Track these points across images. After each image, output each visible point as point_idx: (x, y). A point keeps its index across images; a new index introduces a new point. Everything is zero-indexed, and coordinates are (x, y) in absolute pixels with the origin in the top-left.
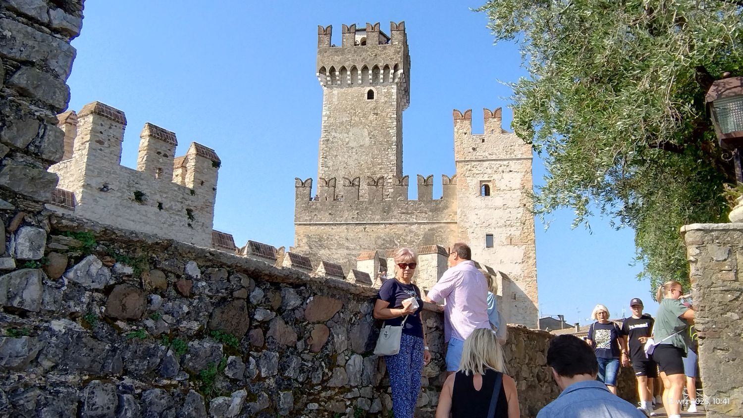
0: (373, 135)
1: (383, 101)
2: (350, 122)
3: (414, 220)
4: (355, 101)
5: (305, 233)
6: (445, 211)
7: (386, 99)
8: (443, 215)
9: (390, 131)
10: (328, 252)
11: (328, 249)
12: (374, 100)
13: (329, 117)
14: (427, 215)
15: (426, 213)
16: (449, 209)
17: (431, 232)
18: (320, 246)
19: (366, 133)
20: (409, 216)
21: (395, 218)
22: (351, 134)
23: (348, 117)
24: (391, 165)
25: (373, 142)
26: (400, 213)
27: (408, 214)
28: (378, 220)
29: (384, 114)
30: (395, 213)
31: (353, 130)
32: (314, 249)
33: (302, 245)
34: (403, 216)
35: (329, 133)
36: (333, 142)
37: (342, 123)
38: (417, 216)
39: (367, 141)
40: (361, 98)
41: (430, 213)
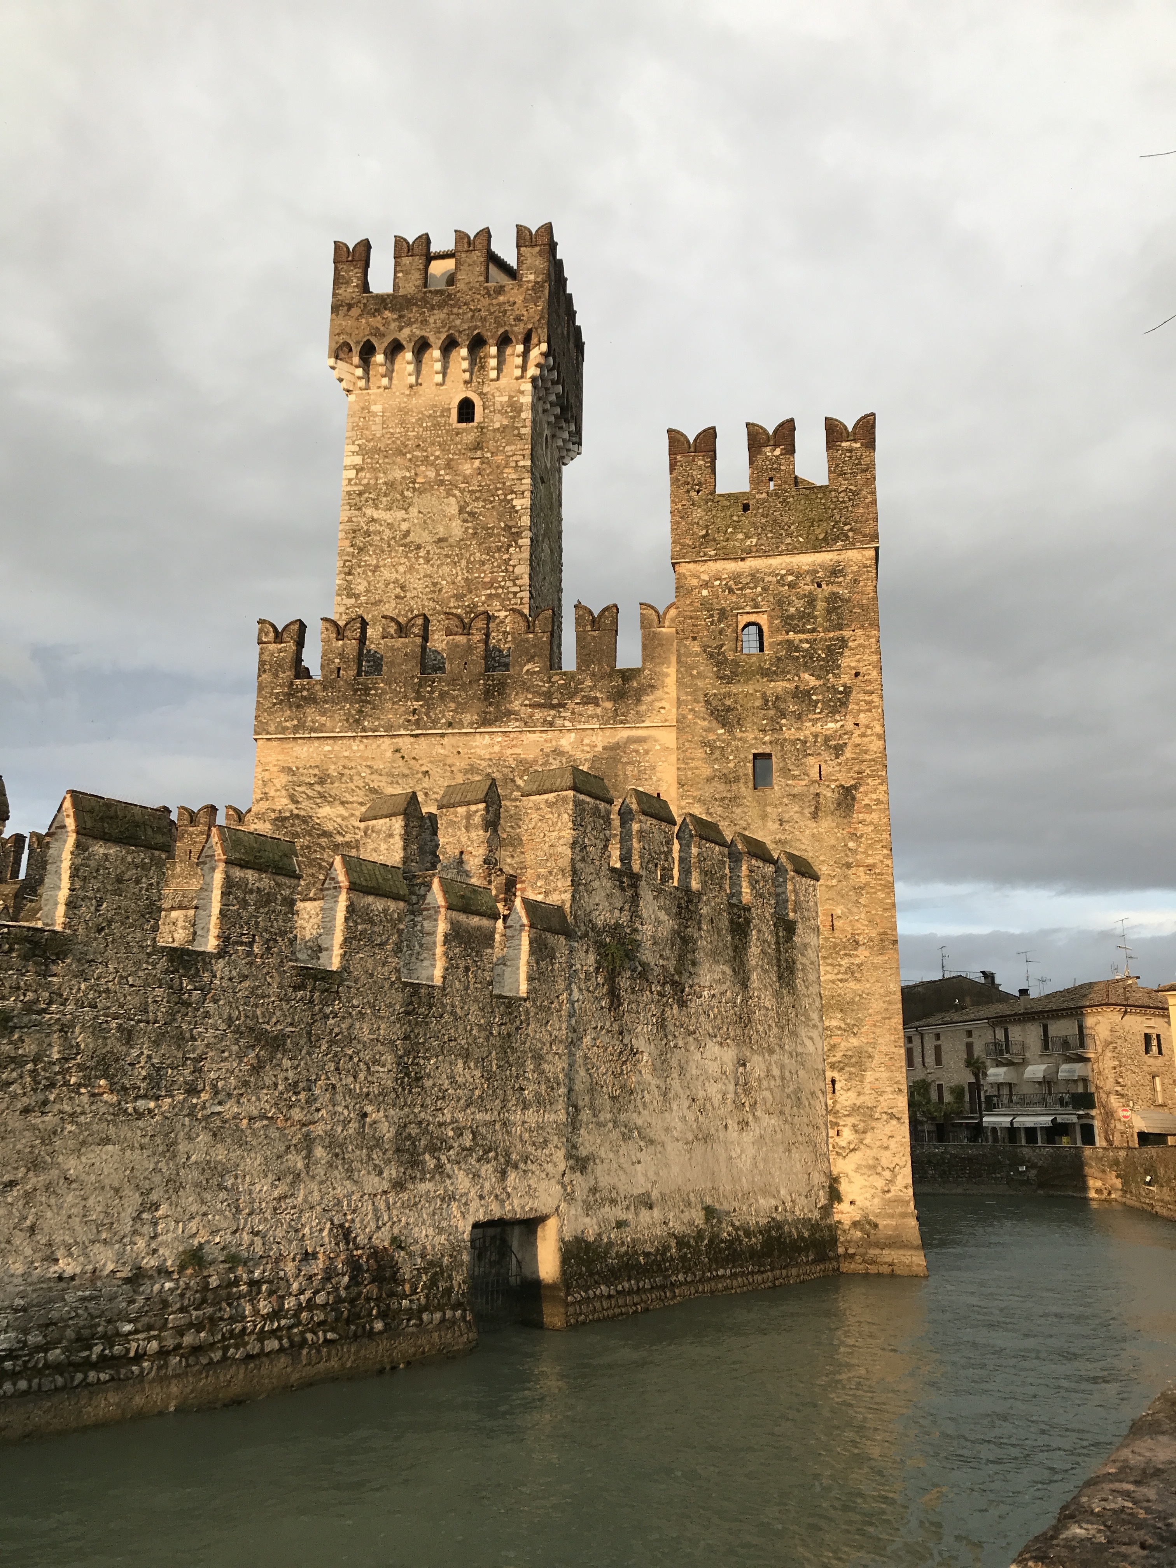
0: (469, 514)
1: (497, 425)
2: (414, 482)
3: (567, 723)
4: (426, 429)
5: (282, 763)
6: (647, 699)
7: (505, 422)
8: (643, 708)
9: (514, 503)
10: (341, 810)
11: (342, 803)
12: (475, 424)
13: (359, 470)
14: (599, 711)
15: (597, 705)
16: (659, 693)
17: (612, 753)
18: (322, 796)
19: (454, 510)
20: (552, 712)
21: (517, 720)
22: (413, 511)
23: (408, 469)
24: (517, 589)
25: (470, 531)
26: (530, 705)
27: (553, 707)
28: (471, 724)
29: (499, 459)
30: (516, 705)
31: (421, 503)
32: (305, 804)
33: (272, 793)
34: (538, 714)
35: (360, 509)
36: (368, 534)
37: (391, 485)
38: (573, 713)
39: (457, 529)
40: (442, 420)
41: (609, 705)
